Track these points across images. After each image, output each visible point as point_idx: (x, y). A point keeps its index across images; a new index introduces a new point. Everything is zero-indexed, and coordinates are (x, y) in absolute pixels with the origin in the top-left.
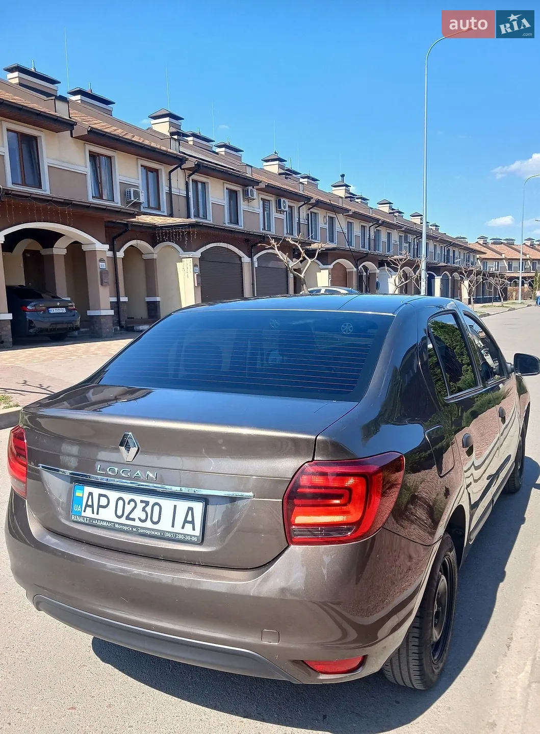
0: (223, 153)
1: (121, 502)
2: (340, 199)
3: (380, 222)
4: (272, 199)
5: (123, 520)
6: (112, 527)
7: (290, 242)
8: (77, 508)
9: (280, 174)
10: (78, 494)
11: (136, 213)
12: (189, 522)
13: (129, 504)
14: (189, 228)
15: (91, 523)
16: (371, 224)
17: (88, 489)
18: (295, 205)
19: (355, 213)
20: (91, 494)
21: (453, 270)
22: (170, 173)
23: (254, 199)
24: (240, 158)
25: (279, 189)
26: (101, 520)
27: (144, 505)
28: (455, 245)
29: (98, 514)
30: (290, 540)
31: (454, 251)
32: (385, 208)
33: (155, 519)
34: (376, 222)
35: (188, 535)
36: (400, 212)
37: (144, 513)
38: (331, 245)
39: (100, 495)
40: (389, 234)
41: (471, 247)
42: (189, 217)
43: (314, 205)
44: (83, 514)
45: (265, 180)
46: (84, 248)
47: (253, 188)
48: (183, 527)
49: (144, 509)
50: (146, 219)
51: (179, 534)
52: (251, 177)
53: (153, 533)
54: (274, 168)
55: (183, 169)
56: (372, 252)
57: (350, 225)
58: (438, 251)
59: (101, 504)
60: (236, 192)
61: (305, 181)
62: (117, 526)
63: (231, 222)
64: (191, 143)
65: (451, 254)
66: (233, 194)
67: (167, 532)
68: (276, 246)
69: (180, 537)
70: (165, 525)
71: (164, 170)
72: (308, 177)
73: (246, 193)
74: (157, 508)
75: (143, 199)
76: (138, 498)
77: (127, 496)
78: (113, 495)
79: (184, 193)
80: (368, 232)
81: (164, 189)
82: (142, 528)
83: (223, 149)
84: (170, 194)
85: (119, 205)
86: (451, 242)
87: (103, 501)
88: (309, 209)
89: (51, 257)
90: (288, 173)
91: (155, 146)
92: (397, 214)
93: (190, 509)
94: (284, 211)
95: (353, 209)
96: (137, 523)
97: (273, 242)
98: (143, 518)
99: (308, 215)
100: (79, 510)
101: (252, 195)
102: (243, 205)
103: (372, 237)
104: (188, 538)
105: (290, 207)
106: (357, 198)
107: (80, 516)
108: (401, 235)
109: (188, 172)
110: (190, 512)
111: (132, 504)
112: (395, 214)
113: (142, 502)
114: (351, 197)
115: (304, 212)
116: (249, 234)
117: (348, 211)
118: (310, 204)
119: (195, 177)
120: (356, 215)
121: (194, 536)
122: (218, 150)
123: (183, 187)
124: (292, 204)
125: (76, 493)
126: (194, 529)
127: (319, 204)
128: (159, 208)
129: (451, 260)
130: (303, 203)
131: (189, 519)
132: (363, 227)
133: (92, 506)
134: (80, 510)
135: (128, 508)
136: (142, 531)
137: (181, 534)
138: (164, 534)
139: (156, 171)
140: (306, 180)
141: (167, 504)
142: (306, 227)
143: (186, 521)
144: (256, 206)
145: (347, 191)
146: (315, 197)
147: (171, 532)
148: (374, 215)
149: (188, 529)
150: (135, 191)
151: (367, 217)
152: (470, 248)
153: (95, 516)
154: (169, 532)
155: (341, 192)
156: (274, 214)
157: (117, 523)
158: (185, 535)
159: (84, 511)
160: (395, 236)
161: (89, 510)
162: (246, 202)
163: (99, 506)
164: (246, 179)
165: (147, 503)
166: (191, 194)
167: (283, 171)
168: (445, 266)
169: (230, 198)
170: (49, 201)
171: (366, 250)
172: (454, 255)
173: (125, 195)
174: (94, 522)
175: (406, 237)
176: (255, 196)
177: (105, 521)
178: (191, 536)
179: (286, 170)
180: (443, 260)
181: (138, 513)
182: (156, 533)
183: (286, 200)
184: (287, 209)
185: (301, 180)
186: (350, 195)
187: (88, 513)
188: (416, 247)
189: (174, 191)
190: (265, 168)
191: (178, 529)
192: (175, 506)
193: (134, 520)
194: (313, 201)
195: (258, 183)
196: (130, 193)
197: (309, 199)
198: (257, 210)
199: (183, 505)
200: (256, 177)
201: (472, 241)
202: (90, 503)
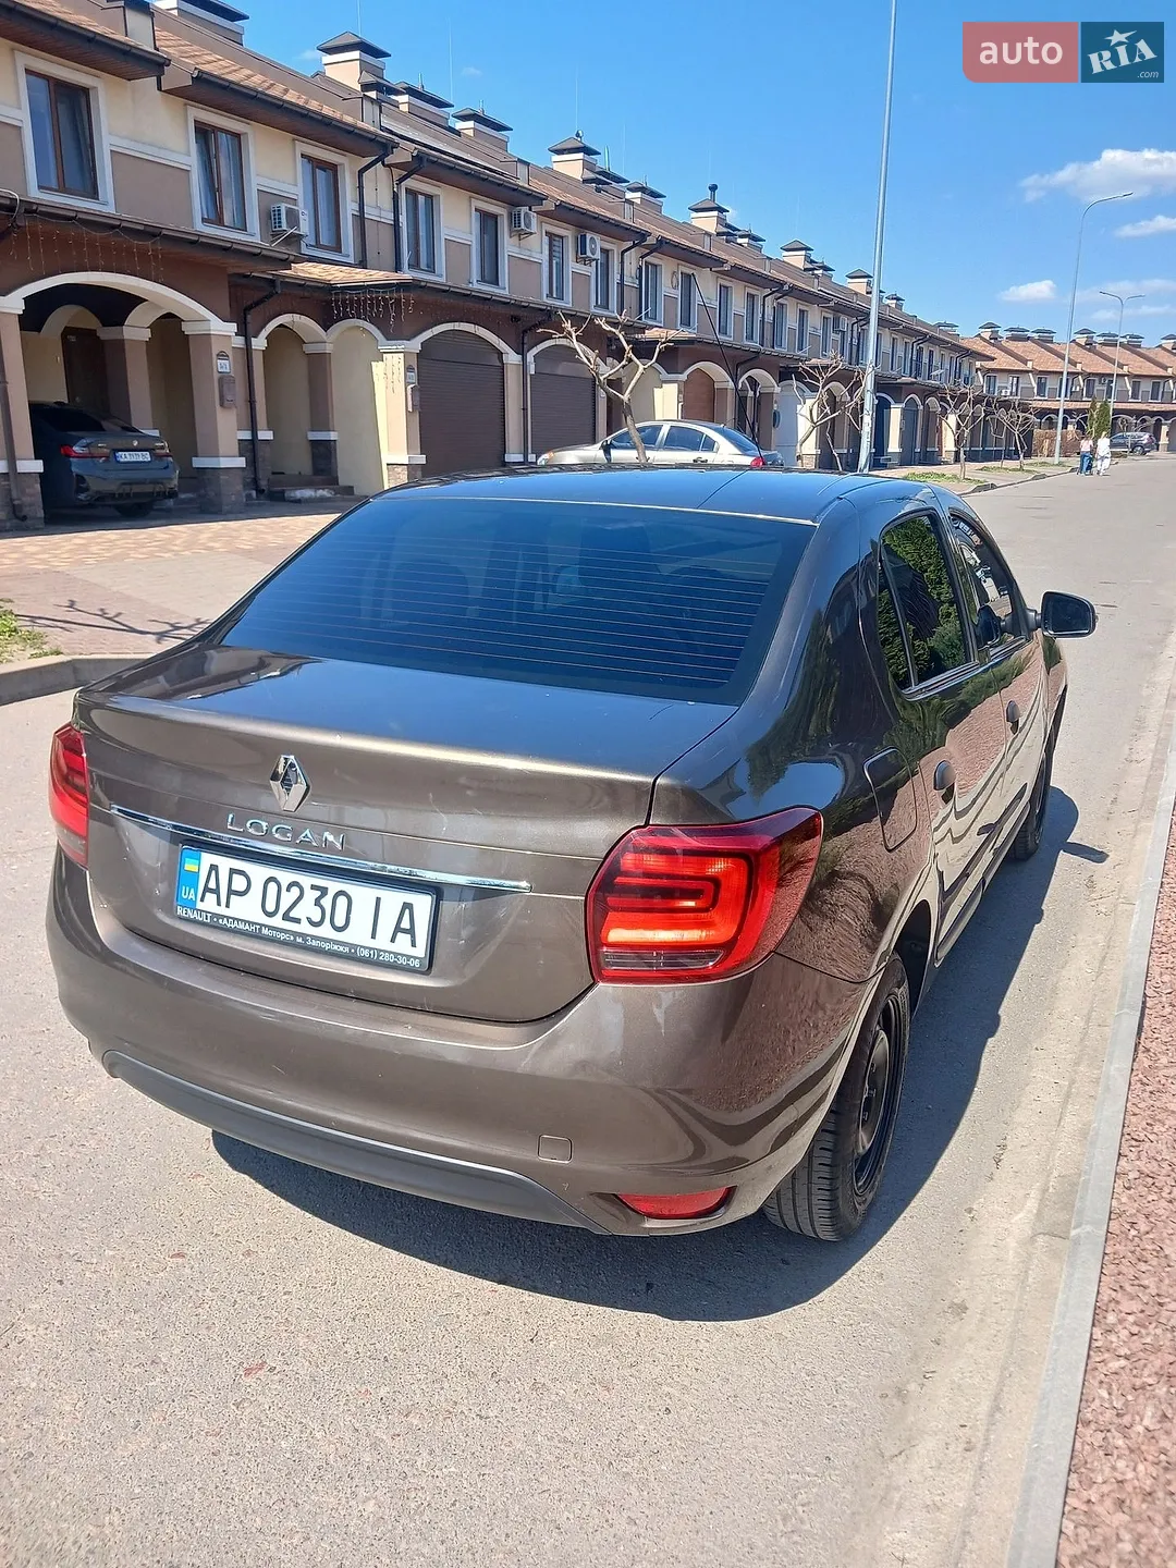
0: (471, 133)
1: (272, 887)
2: (707, 239)
3: (786, 288)
4: (568, 233)
5: (277, 921)
6: (256, 935)
7: (604, 327)
8: (187, 894)
9: (585, 181)
10: (190, 866)
11: (292, 258)
12: (405, 931)
13: (288, 890)
14: (398, 291)
15: (215, 922)
16: (768, 291)
17: (208, 859)
18: (615, 247)
19: (734, 267)
20: (214, 868)
21: (927, 392)
22: (361, 172)
23: (531, 234)
24: (503, 145)
25: (584, 213)
26: (234, 919)
27: (318, 893)
28: (933, 340)
29: (227, 906)
30: (597, 973)
31: (931, 353)
32: (797, 260)
33: (340, 921)
34: (778, 287)
35: (403, 955)
36: (826, 269)
37: (318, 910)
38: (685, 334)
39: (233, 871)
40: (802, 312)
41: (965, 344)
42: (398, 268)
43: (653, 250)
44: (200, 905)
45: (556, 194)
46: (187, 329)
47: (530, 210)
48: (393, 940)
49: (317, 902)
50: (313, 270)
51: (385, 951)
52: (526, 186)
53: (336, 947)
54: (572, 167)
55: (389, 166)
56: (767, 349)
57: (724, 291)
58: (900, 352)
60: (495, 217)
61: (635, 196)
62: (265, 931)
63: (483, 280)
64: (404, 108)
65: (925, 360)
66: (488, 222)
67: (361, 947)
68: (574, 335)
69: (388, 958)
70: (358, 934)
71: (348, 165)
72: (642, 189)
73: (514, 220)
74: (342, 901)
75: (305, 227)
76: (306, 880)
77: (285, 876)
78: (259, 872)
79: (389, 217)
80: (760, 309)
81: (349, 207)
82: (314, 938)
83: (471, 124)
84: (360, 218)
85: (257, 240)
86: (926, 334)
87: (239, 883)
88: (642, 257)
89: (120, 344)
90: (603, 180)
91: (331, 114)
92: (819, 272)
93: (407, 906)
94: (591, 260)
95: (733, 260)
96: (305, 928)
97: (567, 325)
98: (316, 918)
99: (640, 268)
100: (190, 896)
101: (528, 225)
102: (508, 245)
103: (769, 318)
104: (402, 961)
105: (605, 252)
106: (741, 237)
107: (194, 909)
108: (827, 315)
109: (398, 173)
110: (407, 911)
111: (295, 891)
112: (816, 272)
113: (313, 887)
114: (729, 233)
115: (632, 261)
116: (518, 306)
117: (722, 262)
118: (646, 247)
119: (410, 183)
120: (739, 273)
121: (415, 958)
122: (459, 125)
123: (387, 204)
124: (607, 246)
125: (186, 865)
126: (414, 945)
127: (663, 246)
128: (338, 248)
129: (924, 370)
130: (630, 244)
131: (405, 924)
132: (751, 297)
133: (216, 891)
134: (193, 898)
135: (288, 898)
136: (314, 943)
137: (390, 952)
138: (356, 951)
139: (332, 169)
140: (639, 194)
141: (363, 895)
142: (634, 294)
143: (398, 929)
144: (536, 248)
145: (721, 221)
146: (657, 232)
147: (370, 949)
148: (774, 274)
149: (403, 944)
150: (290, 212)
151: (761, 276)
152: (963, 348)
153: (222, 910)
154: (365, 948)
155: (708, 222)
156: (572, 266)
157: (266, 926)
158: (396, 954)
159: (202, 900)
160: (815, 317)
161: (211, 897)
162: (516, 239)
163: (231, 892)
164: (515, 189)
165: (324, 891)
166: (403, 219)
167: (592, 176)
168: (912, 383)
169: (483, 230)
170: (113, 227)
171: (755, 344)
172: (930, 361)
173: (270, 217)
174: (220, 921)
175: (836, 321)
176: (534, 228)
177: (241, 920)
178: (409, 957)
179: (599, 173)
180: (908, 371)
181: (307, 909)
182: (341, 949)
183: (597, 238)
184: (598, 255)
185: (629, 195)
186: (725, 230)
187: (211, 904)
188: (855, 342)
189: (370, 213)
190: (556, 167)
191: (382, 942)
192: (378, 900)
193: (298, 921)
194: (650, 240)
195: (540, 199)
196: (279, 214)
197: (643, 235)
198: (536, 257)
199: (393, 899)
200: (537, 186)
201: (968, 333)
202: (212, 885)
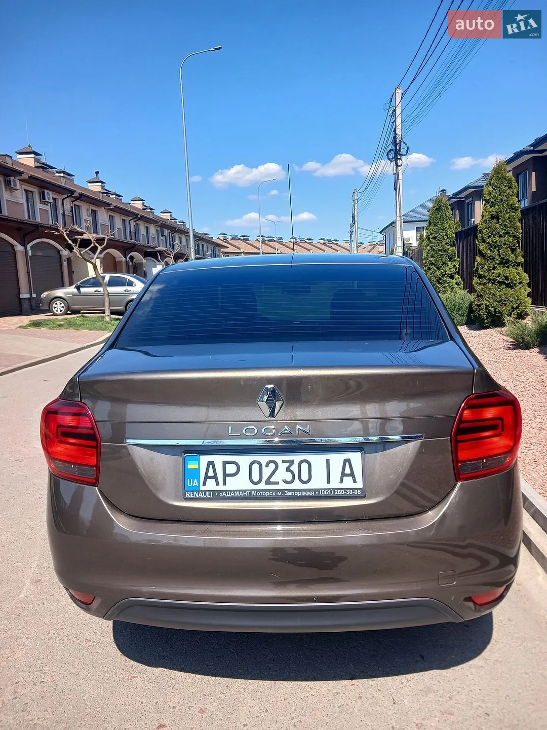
1: (256, 466)
5: (262, 486)
6: (248, 496)
8: (190, 484)
10: (192, 466)
12: (348, 475)
13: (267, 466)
15: (216, 496)
17: (204, 459)
20: (210, 463)
26: (231, 491)
27: (288, 464)
29: (224, 484)
30: (458, 477)
33: (305, 477)
35: (349, 489)
37: (290, 474)
39: (225, 463)
44: (202, 488)
48: (341, 482)
49: (288, 469)
51: (338, 489)
53: (305, 493)
59: (227, 472)
62: (254, 494)
67: (322, 489)
69: (340, 492)
70: (318, 482)
74: (305, 466)
76: (279, 458)
77: (264, 459)
78: (244, 460)
82: (289, 490)
87: (231, 469)
93: (347, 461)
96: (282, 486)
98: (289, 478)
100: (194, 484)
104: (350, 493)
107: (198, 491)
110: (347, 464)
111: (272, 466)
113: (284, 461)
121: (357, 489)
125: (188, 465)
126: (355, 481)
131: (348, 471)
133: (215, 477)
134: (197, 484)
135: (267, 472)
136: (290, 494)
137: (341, 489)
138: (319, 493)
141: (318, 460)
143: (343, 475)
147: (328, 489)
149: (348, 483)
153: (221, 487)
154: (325, 489)
157: (254, 490)
158: (345, 489)
159: (204, 484)
161: (211, 482)
163: (225, 475)
165: (292, 462)
174: (221, 494)
177: (237, 491)
178: (353, 489)
181: (282, 474)
182: (309, 493)
187: (211, 485)
191: (335, 484)
192: (328, 461)
193: (277, 483)
199: (337, 459)
202: (211, 473)
